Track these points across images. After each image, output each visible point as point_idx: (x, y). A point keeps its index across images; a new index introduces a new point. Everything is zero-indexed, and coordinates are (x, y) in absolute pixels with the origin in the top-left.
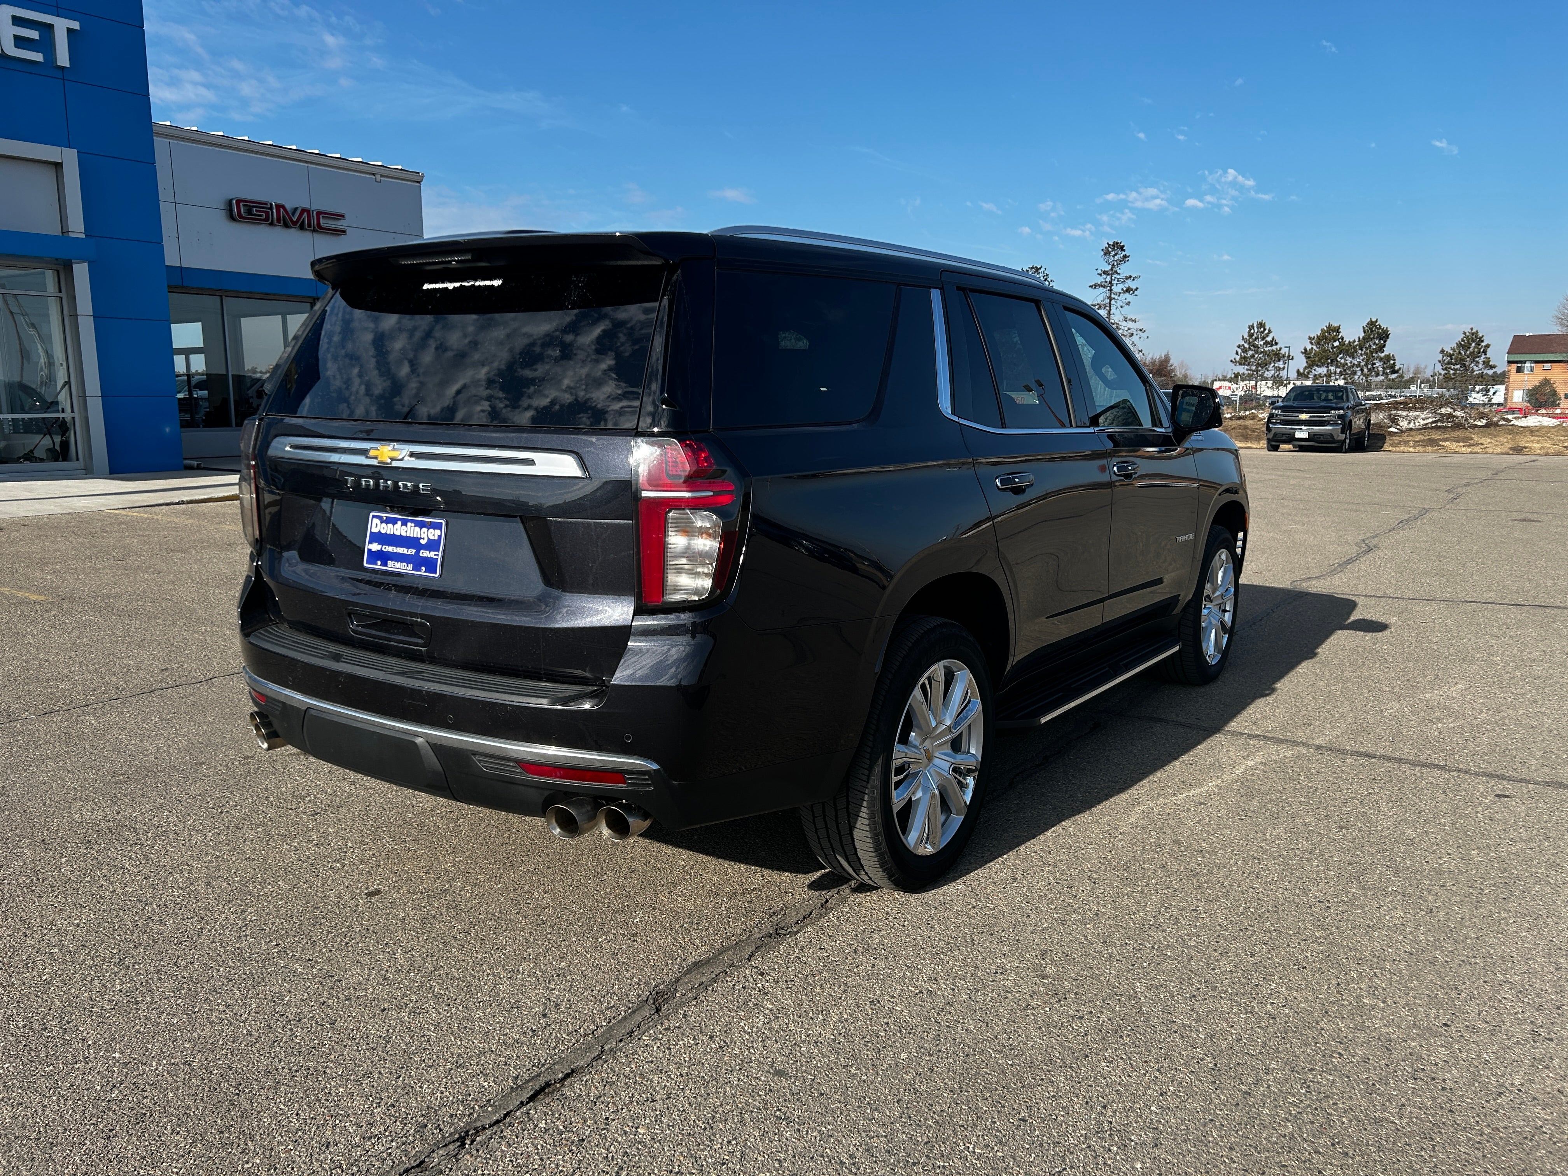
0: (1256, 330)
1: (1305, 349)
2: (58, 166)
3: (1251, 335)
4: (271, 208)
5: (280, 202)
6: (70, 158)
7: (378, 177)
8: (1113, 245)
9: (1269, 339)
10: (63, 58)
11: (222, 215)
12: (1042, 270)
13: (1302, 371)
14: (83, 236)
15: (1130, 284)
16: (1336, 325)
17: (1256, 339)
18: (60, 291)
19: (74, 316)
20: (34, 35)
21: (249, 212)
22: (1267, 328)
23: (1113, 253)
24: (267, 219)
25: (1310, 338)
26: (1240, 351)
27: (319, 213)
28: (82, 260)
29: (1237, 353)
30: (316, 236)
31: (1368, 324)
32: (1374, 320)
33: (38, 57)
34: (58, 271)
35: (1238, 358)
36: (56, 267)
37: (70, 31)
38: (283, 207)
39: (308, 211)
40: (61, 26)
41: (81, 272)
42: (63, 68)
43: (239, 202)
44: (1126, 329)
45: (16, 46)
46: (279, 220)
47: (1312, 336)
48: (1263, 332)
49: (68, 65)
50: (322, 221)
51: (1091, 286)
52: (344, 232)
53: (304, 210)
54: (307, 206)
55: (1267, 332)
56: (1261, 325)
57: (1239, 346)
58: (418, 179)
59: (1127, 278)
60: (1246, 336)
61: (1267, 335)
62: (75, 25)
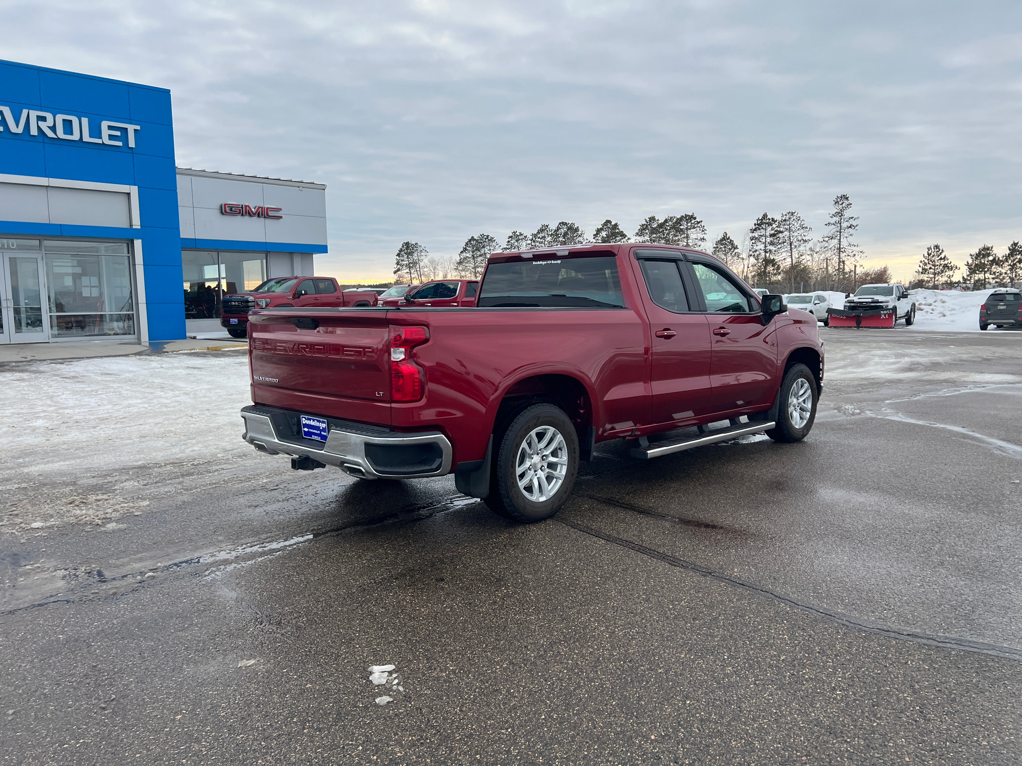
0: (933, 250)
1: (968, 263)
2: (129, 194)
3: (929, 255)
4: (242, 207)
5: (247, 204)
6: (134, 190)
7: (301, 188)
8: (841, 197)
9: (942, 256)
10: (132, 144)
11: (218, 212)
12: (796, 214)
13: (965, 277)
14: (139, 227)
15: (852, 222)
16: (990, 246)
17: (933, 256)
18: (129, 253)
19: (134, 265)
20: (118, 133)
21: (231, 210)
22: (941, 249)
23: (840, 203)
24: (239, 213)
25: (971, 255)
26: (921, 265)
27: (268, 208)
28: (138, 238)
29: (920, 266)
30: (266, 220)
31: (1012, 245)
32: (1016, 242)
33: (120, 144)
34: (128, 244)
35: (920, 270)
36: (127, 242)
37: (136, 130)
38: (249, 206)
39: (262, 208)
40: (131, 128)
41: (138, 244)
42: (132, 148)
43: (225, 205)
44: (851, 251)
45: (110, 139)
46: (246, 213)
47: (973, 254)
48: (938, 251)
49: (134, 147)
50: (269, 212)
51: (826, 225)
52: (281, 217)
53: (259, 208)
54: (261, 205)
55: (941, 251)
56: (937, 247)
57: (921, 262)
58: (323, 187)
59: (850, 218)
60: (926, 255)
61: (941, 254)
62: (138, 128)
